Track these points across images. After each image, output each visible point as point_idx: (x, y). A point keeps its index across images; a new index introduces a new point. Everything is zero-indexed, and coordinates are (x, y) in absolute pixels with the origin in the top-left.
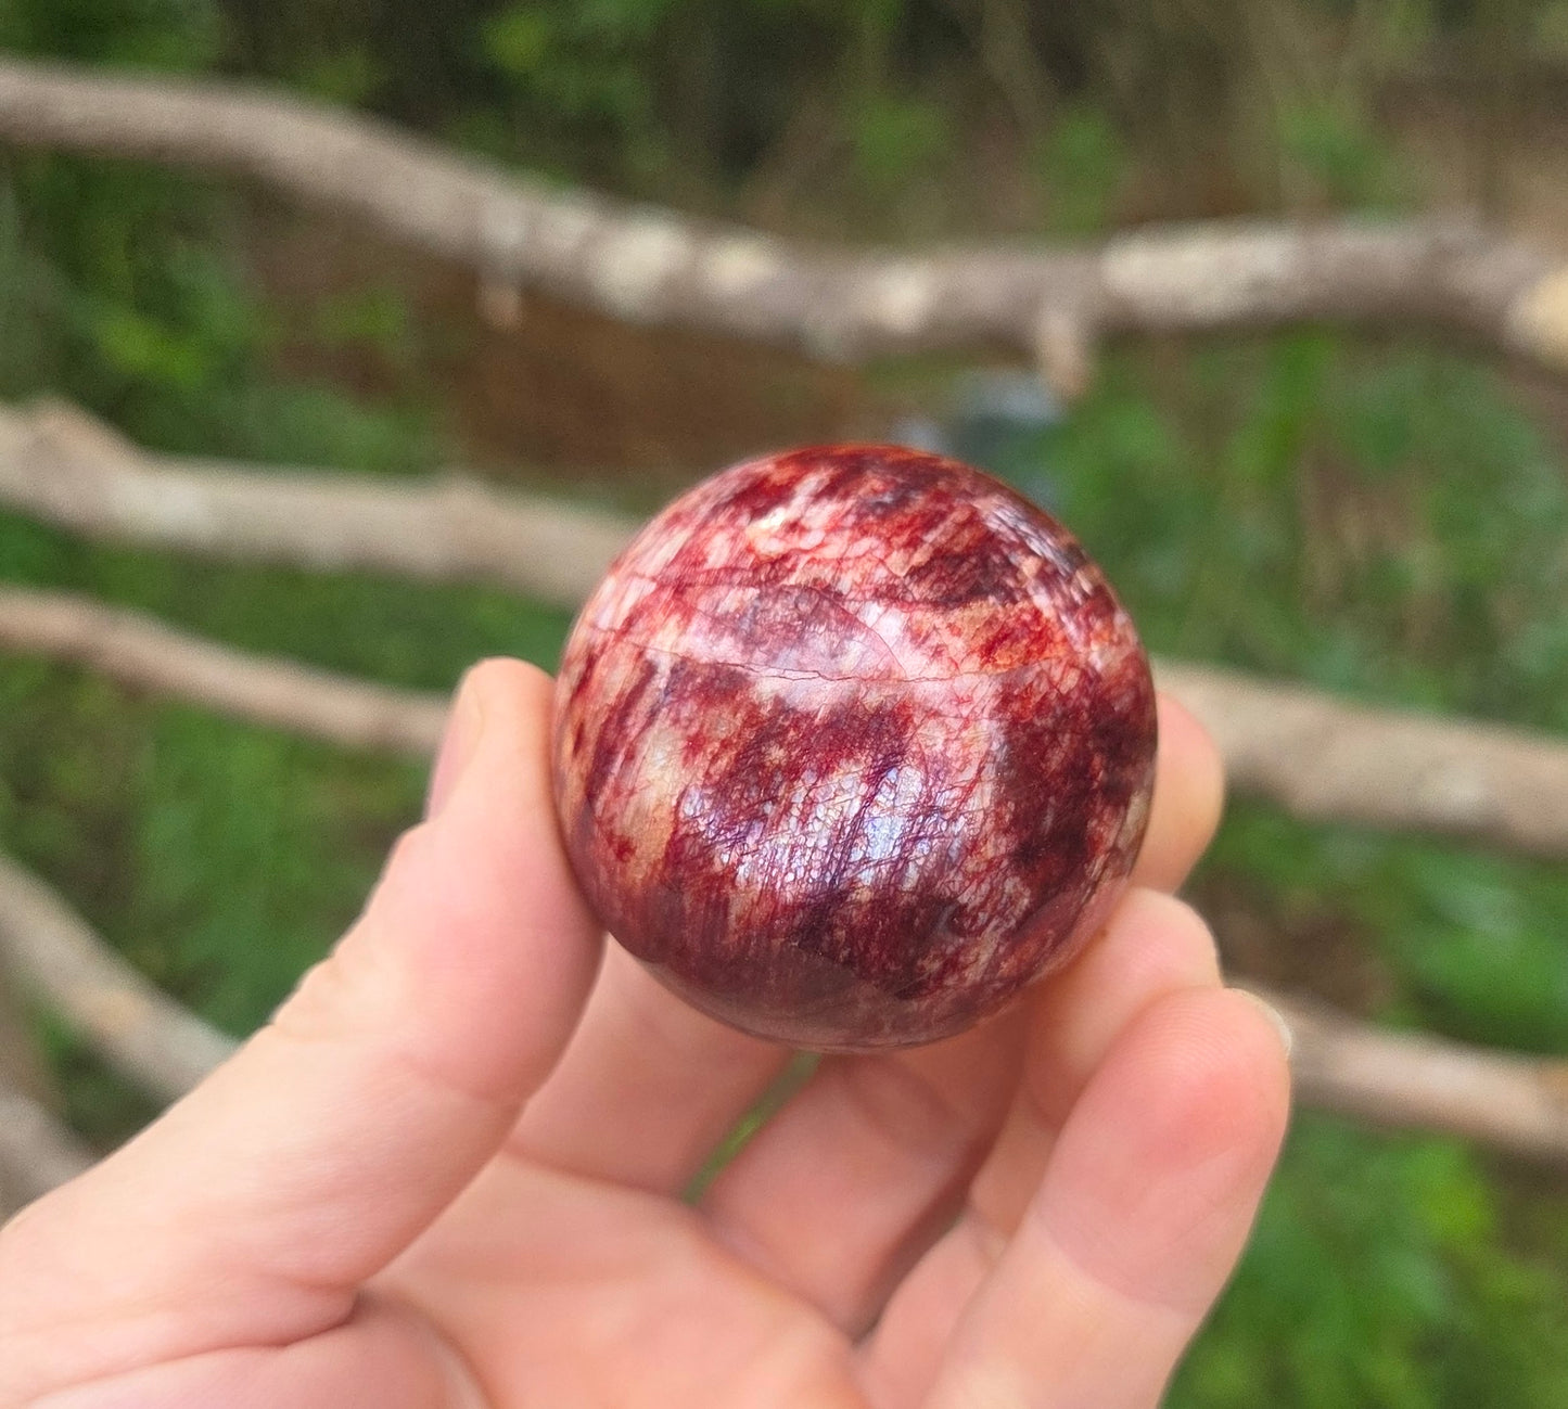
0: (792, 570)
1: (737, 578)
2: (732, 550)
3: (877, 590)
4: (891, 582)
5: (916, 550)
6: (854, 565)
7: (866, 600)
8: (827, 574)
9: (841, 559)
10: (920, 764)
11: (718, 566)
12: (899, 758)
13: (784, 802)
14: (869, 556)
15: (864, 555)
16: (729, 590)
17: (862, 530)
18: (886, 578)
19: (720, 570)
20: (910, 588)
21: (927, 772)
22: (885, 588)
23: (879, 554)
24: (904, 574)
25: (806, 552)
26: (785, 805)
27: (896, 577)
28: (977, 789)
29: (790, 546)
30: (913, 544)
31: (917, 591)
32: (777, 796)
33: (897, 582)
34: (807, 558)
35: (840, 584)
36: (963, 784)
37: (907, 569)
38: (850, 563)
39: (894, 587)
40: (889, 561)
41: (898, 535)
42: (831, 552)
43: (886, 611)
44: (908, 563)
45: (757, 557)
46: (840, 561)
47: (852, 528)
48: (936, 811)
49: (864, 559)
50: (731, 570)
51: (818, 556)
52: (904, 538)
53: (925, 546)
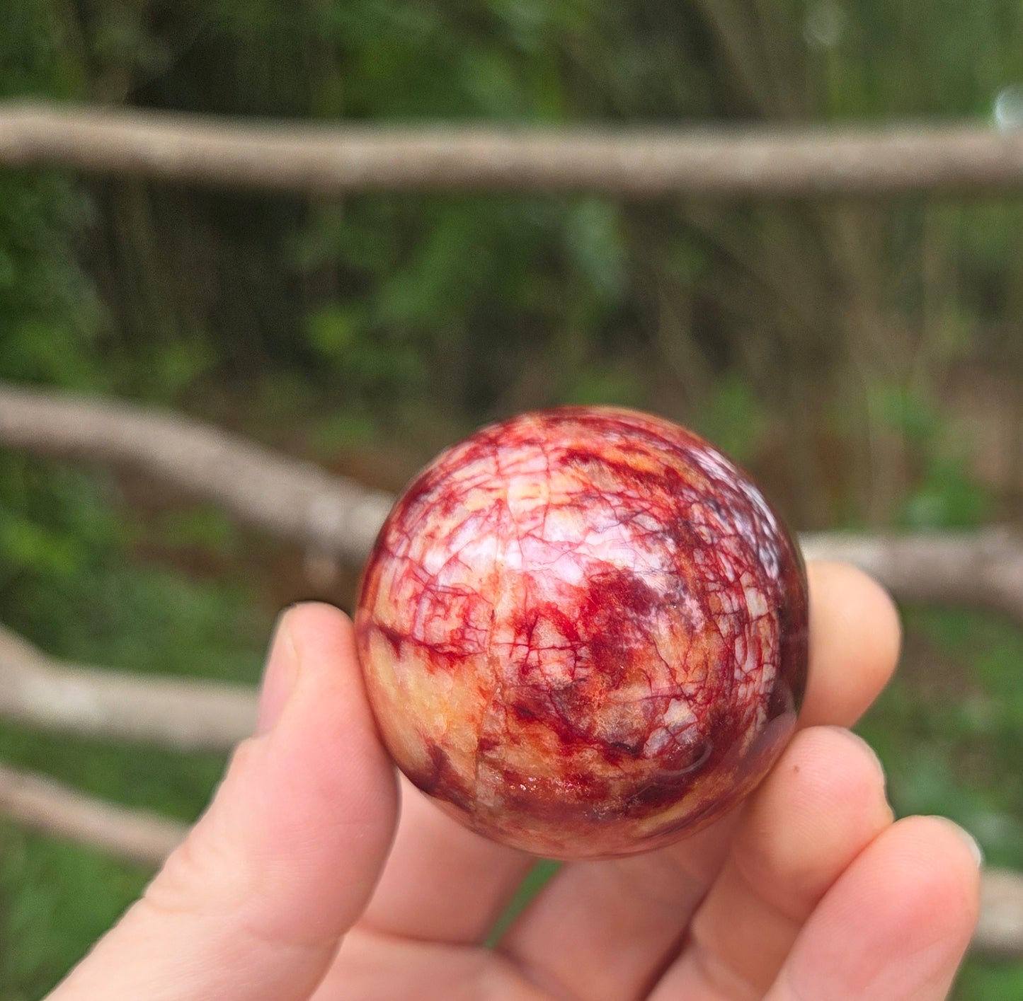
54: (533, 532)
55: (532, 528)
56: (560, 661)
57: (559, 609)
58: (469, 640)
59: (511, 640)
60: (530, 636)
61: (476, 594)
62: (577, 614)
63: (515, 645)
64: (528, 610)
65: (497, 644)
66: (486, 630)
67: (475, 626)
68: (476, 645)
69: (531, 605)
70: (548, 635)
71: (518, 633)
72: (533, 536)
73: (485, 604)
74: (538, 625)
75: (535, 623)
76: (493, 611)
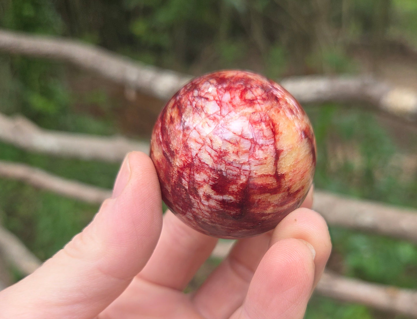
0: (194, 198)
1: (191, 183)
2: (200, 181)
8: (196, 205)
9: (201, 209)
11: (195, 177)
14: (204, 215)
29: (202, 198)
34: (199, 202)
42: (202, 207)
47: (211, 211)
50: (194, 182)
54: (219, 114)
55: (218, 116)
56: (256, 91)
57: (240, 95)
58: (265, 119)
59: (258, 105)
60: (253, 100)
61: (250, 121)
62: (239, 91)
63: (259, 103)
64: (246, 103)
65: (262, 109)
66: (259, 113)
67: (260, 118)
68: (266, 116)
69: (243, 103)
70: (249, 96)
71: (254, 104)
72: (221, 113)
73: (251, 117)
74: (248, 99)
75: (248, 100)
76: (252, 113)
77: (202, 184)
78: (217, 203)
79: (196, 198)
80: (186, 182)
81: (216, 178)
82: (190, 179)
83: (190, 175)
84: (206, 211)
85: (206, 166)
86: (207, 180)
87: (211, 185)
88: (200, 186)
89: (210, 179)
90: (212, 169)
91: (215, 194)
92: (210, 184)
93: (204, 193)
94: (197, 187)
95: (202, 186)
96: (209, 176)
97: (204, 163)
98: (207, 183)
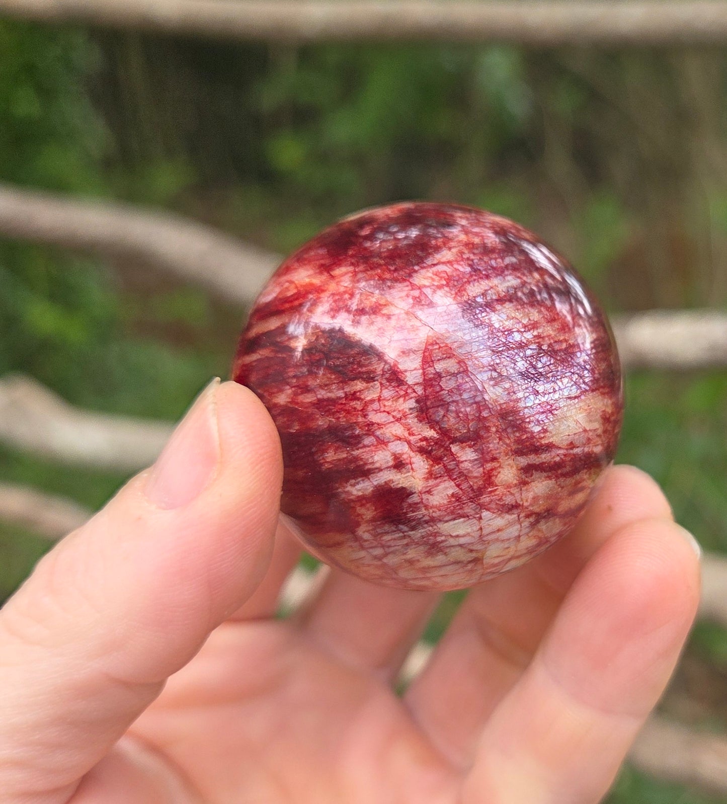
0: (425, 439)
1: (452, 465)
2: (437, 485)
3: (398, 386)
4: (388, 384)
5: (355, 393)
6: (394, 411)
7: (409, 386)
8: (412, 421)
9: (397, 420)
10: (462, 291)
11: (452, 483)
12: (469, 302)
13: (537, 341)
14: (382, 409)
15: (384, 411)
16: (462, 462)
17: (370, 428)
18: (386, 388)
19: (454, 480)
20: (381, 373)
21: (463, 285)
22: (392, 384)
23: (376, 406)
24: (376, 382)
25: (409, 443)
26: (538, 339)
27: (381, 384)
28: (444, 260)
29: (412, 454)
30: (354, 396)
31: (379, 368)
32: (538, 346)
33: (384, 381)
34: (411, 438)
35: (413, 407)
36: (450, 266)
37: (372, 384)
38: (394, 414)
39: (388, 380)
40: (375, 396)
41: (355, 408)
42: (398, 429)
43: (406, 371)
44: (367, 388)
45: (432, 466)
46: (398, 420)
47: (373, 434)
48: (474, 268)
49: (387, 409)
50: (449, 473)
51: (406, 434)
52: (354, 403)
53: (347, 389)
77: (431, 482)
78: (373, 463)
79: (422, 443)
80: (464, 459)
81: (413, 511)
82: (460, 473)
83: (466, 479)
84: (385, 425)
85: (447, 518)
86: (425, 497)
87: (412, 493)
88: (431, 475)
89: (422, 502)
90: (433, 521)
91: (391, 481)
92: (415, 495)
93: (412, 469)
94: (437, 468)
95: (427, 479)
96: (427, 507)
97: (454, 519)
98: (420, 493)
